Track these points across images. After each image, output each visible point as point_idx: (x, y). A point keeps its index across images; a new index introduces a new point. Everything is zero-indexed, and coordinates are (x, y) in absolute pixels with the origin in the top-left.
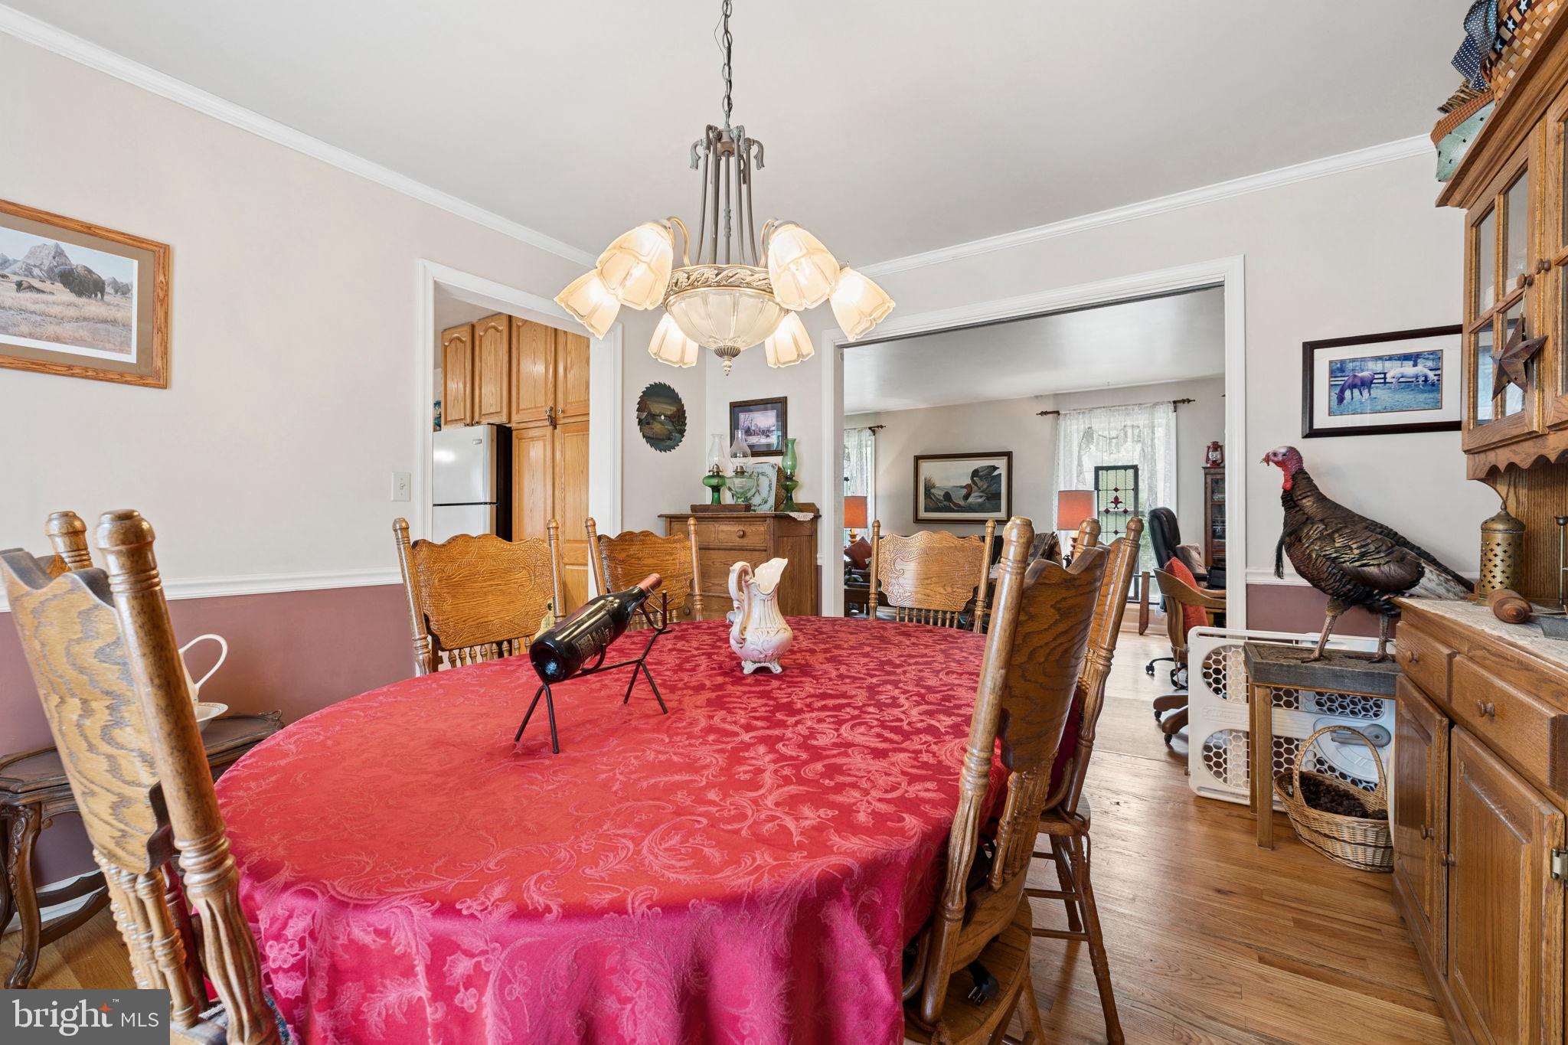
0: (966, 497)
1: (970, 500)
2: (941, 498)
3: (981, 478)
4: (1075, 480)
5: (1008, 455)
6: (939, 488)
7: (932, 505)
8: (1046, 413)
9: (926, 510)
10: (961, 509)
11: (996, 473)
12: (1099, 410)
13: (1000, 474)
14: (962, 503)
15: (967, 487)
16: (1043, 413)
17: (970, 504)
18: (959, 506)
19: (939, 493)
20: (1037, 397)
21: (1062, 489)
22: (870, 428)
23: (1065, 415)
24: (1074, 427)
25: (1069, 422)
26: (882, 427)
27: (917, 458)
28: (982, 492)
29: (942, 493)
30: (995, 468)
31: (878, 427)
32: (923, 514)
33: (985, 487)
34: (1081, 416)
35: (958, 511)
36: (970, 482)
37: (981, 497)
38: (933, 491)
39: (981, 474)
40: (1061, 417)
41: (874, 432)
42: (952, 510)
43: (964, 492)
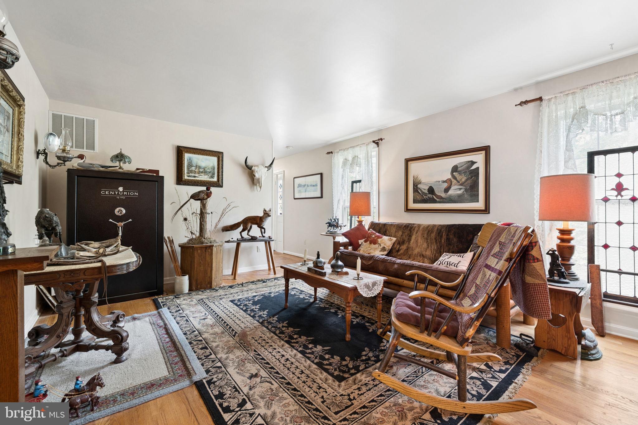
0: (447, 190)
1: (451, 192)
2: (426, 192)
3: (460, 173)
4: (562, 163)
5: (486, 149)
6: (425, 184)
7: (419, 198)
8: (526, 102)
9: (415, 201)
10: (443, 200)
11: (474, 167)
12: (594, 87)
13: (478, 168)
14: (443, 195)
15: (449, 181)
16: (522, 104)
17: (450, 196)
18: (440, 197)
19: (424, 188)
20: (516, 90)
21: (546, 174)
22: (374, 142)
23: (550, 100)
24: (561, 113)
25: (553, 107)
26: (381, 139)
27: (407, 161)
28: (461, 185)
29: (427, 188)
30: (473, 163)
31: (379, 140)
32: (412, 205)
33: (463, 180)
34: (570, 97)
35: (440, 202)
36: (449, 176)
37: (460, 189)
38: (419, 186)
39: (459, 169)
40: (544, 103)
41: (377, 144)
42: (434, 201)
43: (445, 185)
